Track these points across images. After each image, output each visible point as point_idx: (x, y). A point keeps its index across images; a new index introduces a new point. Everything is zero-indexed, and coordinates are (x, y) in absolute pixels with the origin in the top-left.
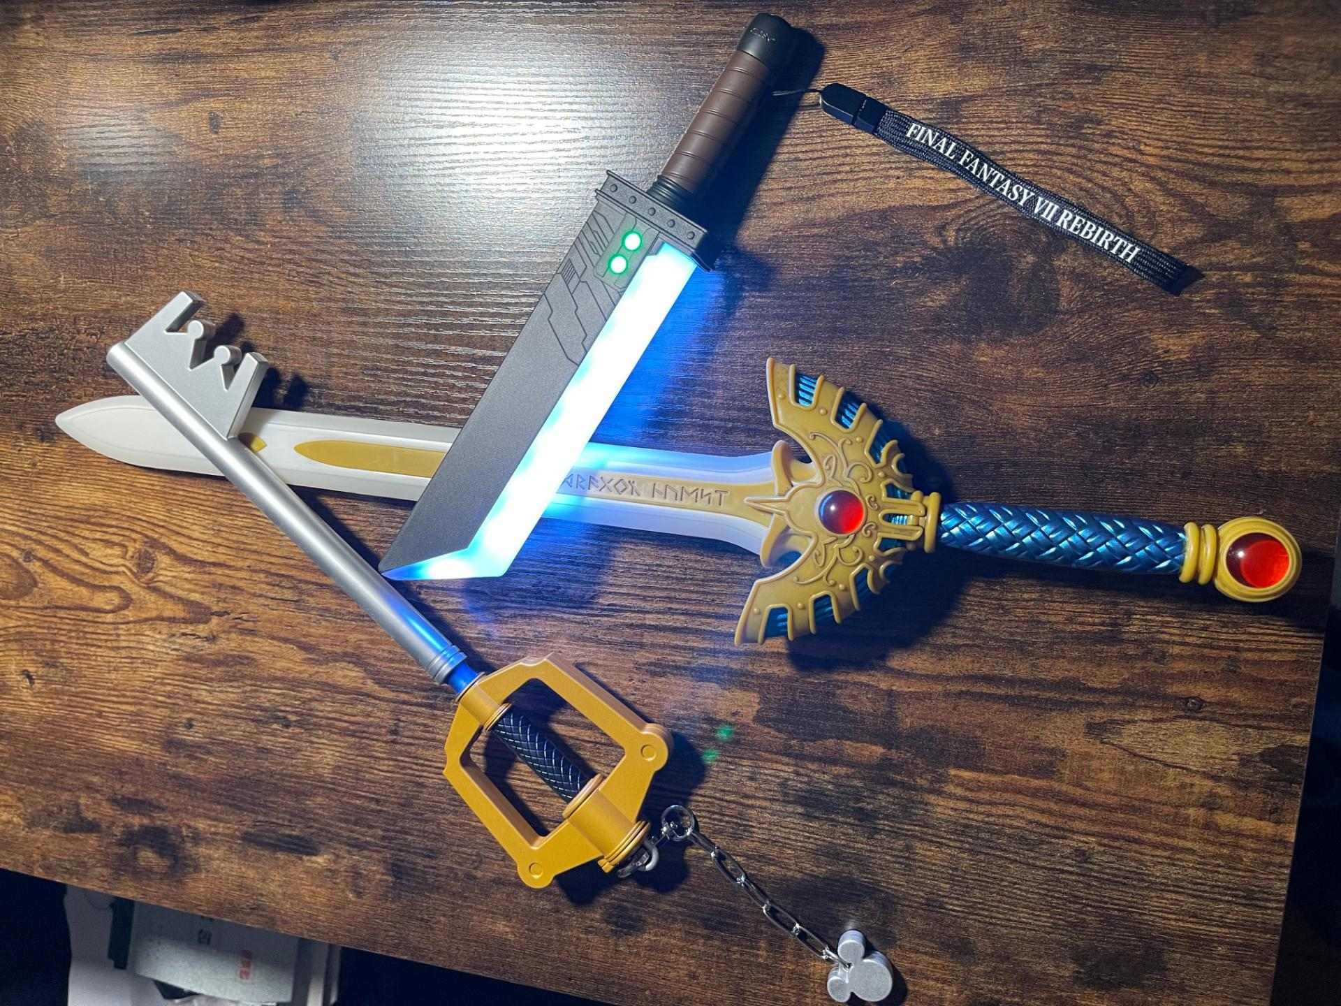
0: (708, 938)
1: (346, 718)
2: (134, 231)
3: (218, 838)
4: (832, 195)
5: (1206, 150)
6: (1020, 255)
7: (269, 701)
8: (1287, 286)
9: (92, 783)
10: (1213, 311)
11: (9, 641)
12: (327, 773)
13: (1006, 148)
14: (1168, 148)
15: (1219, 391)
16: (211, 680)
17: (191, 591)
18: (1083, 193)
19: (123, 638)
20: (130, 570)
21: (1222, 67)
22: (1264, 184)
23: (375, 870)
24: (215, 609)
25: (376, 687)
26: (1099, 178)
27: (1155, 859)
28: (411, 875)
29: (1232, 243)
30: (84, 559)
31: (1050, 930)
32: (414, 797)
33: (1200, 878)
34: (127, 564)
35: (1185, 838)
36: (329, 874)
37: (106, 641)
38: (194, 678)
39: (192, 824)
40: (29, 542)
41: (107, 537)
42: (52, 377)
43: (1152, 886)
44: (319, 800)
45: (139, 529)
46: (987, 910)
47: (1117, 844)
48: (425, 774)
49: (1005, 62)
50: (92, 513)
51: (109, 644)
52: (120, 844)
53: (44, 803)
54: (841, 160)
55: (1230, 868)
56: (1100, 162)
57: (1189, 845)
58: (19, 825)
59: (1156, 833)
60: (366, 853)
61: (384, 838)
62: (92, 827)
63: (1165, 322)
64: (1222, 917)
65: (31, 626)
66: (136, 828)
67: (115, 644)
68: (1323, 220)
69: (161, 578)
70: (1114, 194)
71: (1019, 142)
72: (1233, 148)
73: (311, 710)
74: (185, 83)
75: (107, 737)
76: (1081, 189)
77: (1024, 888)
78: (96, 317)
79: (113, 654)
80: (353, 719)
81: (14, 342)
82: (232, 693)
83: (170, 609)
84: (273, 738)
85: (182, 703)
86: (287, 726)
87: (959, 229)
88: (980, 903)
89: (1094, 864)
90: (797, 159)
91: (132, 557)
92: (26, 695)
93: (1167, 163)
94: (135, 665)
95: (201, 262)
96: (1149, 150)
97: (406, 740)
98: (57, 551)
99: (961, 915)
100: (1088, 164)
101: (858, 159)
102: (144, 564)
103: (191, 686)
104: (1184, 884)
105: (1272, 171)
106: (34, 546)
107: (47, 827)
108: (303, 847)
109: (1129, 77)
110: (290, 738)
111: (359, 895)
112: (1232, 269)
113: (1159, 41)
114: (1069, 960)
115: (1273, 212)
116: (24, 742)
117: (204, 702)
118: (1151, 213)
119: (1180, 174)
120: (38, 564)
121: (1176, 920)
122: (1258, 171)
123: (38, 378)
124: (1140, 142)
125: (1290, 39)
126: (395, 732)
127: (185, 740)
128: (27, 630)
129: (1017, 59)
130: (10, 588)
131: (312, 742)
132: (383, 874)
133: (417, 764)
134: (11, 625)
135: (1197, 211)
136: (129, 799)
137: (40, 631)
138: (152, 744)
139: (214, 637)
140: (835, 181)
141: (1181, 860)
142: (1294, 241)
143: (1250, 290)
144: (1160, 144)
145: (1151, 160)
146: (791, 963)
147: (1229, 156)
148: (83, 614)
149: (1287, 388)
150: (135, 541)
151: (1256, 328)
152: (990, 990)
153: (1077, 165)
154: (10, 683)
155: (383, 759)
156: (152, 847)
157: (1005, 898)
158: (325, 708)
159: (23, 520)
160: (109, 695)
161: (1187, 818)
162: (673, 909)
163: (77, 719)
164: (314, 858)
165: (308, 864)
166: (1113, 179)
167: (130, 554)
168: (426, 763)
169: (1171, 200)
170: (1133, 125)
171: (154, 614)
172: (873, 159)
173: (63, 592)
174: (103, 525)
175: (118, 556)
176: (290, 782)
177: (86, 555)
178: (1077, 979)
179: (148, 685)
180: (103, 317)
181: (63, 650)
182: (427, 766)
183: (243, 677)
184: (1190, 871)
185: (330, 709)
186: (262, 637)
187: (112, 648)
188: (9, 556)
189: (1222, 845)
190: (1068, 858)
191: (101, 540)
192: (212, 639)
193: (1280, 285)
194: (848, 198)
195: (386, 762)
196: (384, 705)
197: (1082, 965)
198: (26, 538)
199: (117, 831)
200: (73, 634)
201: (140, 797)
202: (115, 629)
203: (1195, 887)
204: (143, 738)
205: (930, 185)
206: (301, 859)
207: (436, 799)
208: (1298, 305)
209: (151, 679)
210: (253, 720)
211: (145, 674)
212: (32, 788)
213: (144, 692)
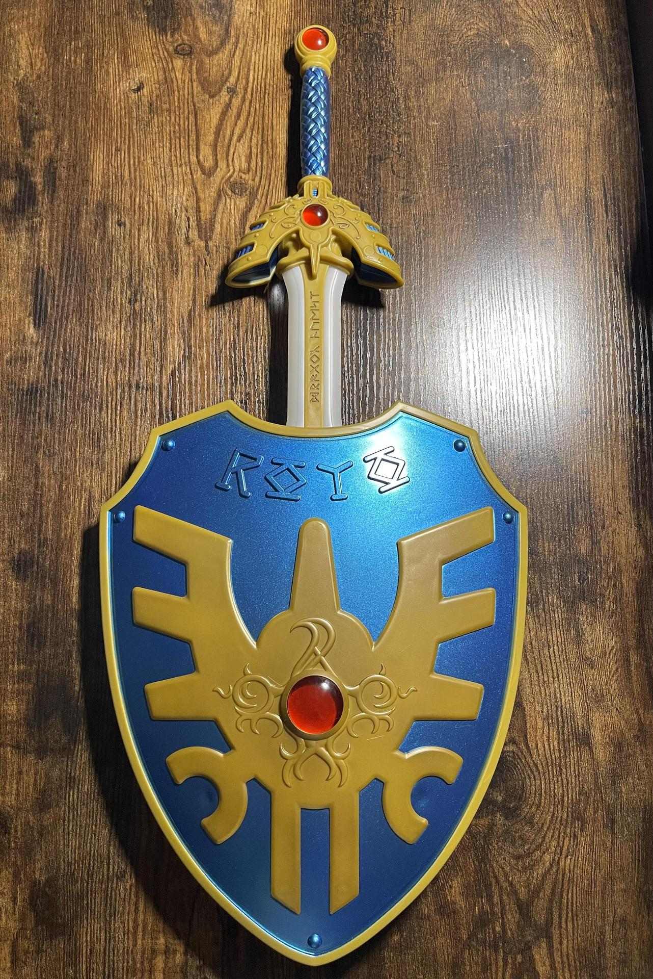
0: (20, 628)
1: (143, 349)
2: (472, 181)
3: (36, 248)
4: (529, 672)
5: (570, 894)
6: (501, 792)
7: (147, 287)
8: (495, 952)
9: (63, 143)
10: (477, 911)
11: (165, 73)
12: (99, 334)
13: (564, 776)
14: (570, 872)
15: (429, 921)
16: (157, 242)
17: (222, 224)
18: (540, 825)
19: (180, 169)
20: (231, 177)
21: (618, 898)
22: (553, 931)
23: (31, 374)
24: (210, 244)
25: (169, 372)
26: (550, 834)
27: (126, 922)
28: (31, 403)
29: (518, 916)
30: (235, 138)
31: (66, 861)
32: (91, 403)
33: (118, 952)
34: (236, 173)
35: (143, 939)
36: (21, 338)
37: (176, 156)
38: (157, 227)
39: (44, 226)
40: (243, 92)
41: (254, 157)
42: (365, 114)
43: (108, 923)
44: (77, 328)
45: (263, 183)
46: (73, 818)
47: (133, 896)
48: (110, 411)
49: (613, 770)
50: (270, 145)
51: (173, 158)
52: (17, 165)
53: (40, 99)
54: (551, 675)
55: (128, 970)
56: (559, 834)
57: (139, 942)
58: (18, 76)
59: (144, 920)
60: (42, 367)
61: (56, 380)
62: (27, 142)
63: (469, 884)
64: (93, 970)
65: (178, 91)
66: (32, 179)
67: (174, 163)
68: (534, 968)
69: (228, 201)
70: (541, 845)
71: (568, 784)
72: (572, 910)
73: (145, 321)
74: (573, 220)
75: (101, 155)
76: (543, 824)
77: (93, 840)
78: (411, 150)
79: (166, 161)
80: (143, 353)
81: (388, 82)
82: (149, 258)
83: (206, 207)
84: (119, 291)
85: (136, 217)
86: (130, 302)
87: (514, 753)
88: (77, 813)
89: (117, 884)
90: (549, 646)
91: (241, 178)
92: (124, 86)
93: (561, 873)
94: (160, 179)
95: (455, 233)
96: (568, 861)
97: (133, 396)
98: (238, 116)
99: (67, 801)
100: (558, 827)
101: (552, 686)
102: (238, 188)
103: (150, 225)
104: (112, 943)
105: (561, 934)
106: (240, 96)
107: (21, 100)
108: (39, 316)
109: (609, 844)
110: (121, 304)
111: (9, 362)
112: (503, 919)
113: (630, 860)
114: (47, 876)
115: (537, 938)
116: (87, 83)
117: (139, 235)
118: (532, 867)
119: (555, 883)
120: (227, 99)
121: (87, 941)
122: (560, 927)
123: (364, 103)
124: (572, 856)
125: (635, 934)
126: (138, 387)
127: (108, 220)
128: (176, 88)
129: (615, 777)
130: (206, 75)
131: (120, 322)
132: (28, 380)
133: (116, 404)
134: (177, 73)
135: (535, 893)
136: (55, 173)
137: (176, 99)
138: (101, 193)
139: (189, 243)
140: (537, 672)
141: (128, 939)
142: (522, 952)
143: (491, 931)
144: (572, 868)
145: (562, 863)
146: (12, 689)
147: (567, 908)
148: (193, 137)
149: (435, 960)
150: (254, 180)
151: (469, 938)
152: (16, 827)
153: (557, 820)
154: (131, 71)
155: (116, 379)
156: (20, 192)
157: (84, 829)
158: (148, 332)
159: (259, 87)
160: (134, 158)
161: (157, 938)
162: (38, 602)
163: (112, 130)
164: (32, 326)
165: (27, 322)
166: (550, 842)
167: (243, 176)
168: (118, 412)
169: (540, 878)
170: (582, 851)
171: (201, 195)
172: (553, 695)
173: (208, 120)
174: (262, 154)
175: (240, 166)
176: (88, 306)
177: (239, 140)
178: (34, 884)
179: (146, 190)
180: (411, 156)
181: (164, 119)
182: (116, 413)
183: (163, 267)
184: (122, 945)
185: (148, 336)
186: (195, 281)
187: (170, 161)
188: (230, 74)
189: (142, 963)
190: (118, 867)
191: (251, 152)
192: (188, 242)
193: (496, 949)
194: (528, 682)
195: (114, 381)
196: (157, 377)
197: (45, 885)
198: (246, 90)
199: (27, 162)
200: (177, 127)
201: (58, 183)
202: (185, 163)
203: (111, 950)
204: (105, 186)
205: (539, 732)
206: (30, 315)
207: (92, 420)
208: (484, 959)
209: (151, 192)
210: (131, 275)
211: (155, 189)
212: (50, 89)
213: (140, 186)
